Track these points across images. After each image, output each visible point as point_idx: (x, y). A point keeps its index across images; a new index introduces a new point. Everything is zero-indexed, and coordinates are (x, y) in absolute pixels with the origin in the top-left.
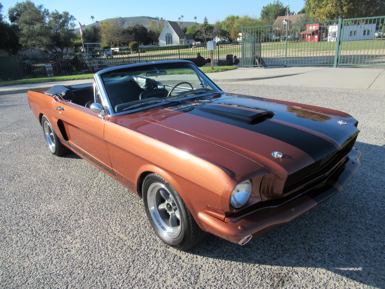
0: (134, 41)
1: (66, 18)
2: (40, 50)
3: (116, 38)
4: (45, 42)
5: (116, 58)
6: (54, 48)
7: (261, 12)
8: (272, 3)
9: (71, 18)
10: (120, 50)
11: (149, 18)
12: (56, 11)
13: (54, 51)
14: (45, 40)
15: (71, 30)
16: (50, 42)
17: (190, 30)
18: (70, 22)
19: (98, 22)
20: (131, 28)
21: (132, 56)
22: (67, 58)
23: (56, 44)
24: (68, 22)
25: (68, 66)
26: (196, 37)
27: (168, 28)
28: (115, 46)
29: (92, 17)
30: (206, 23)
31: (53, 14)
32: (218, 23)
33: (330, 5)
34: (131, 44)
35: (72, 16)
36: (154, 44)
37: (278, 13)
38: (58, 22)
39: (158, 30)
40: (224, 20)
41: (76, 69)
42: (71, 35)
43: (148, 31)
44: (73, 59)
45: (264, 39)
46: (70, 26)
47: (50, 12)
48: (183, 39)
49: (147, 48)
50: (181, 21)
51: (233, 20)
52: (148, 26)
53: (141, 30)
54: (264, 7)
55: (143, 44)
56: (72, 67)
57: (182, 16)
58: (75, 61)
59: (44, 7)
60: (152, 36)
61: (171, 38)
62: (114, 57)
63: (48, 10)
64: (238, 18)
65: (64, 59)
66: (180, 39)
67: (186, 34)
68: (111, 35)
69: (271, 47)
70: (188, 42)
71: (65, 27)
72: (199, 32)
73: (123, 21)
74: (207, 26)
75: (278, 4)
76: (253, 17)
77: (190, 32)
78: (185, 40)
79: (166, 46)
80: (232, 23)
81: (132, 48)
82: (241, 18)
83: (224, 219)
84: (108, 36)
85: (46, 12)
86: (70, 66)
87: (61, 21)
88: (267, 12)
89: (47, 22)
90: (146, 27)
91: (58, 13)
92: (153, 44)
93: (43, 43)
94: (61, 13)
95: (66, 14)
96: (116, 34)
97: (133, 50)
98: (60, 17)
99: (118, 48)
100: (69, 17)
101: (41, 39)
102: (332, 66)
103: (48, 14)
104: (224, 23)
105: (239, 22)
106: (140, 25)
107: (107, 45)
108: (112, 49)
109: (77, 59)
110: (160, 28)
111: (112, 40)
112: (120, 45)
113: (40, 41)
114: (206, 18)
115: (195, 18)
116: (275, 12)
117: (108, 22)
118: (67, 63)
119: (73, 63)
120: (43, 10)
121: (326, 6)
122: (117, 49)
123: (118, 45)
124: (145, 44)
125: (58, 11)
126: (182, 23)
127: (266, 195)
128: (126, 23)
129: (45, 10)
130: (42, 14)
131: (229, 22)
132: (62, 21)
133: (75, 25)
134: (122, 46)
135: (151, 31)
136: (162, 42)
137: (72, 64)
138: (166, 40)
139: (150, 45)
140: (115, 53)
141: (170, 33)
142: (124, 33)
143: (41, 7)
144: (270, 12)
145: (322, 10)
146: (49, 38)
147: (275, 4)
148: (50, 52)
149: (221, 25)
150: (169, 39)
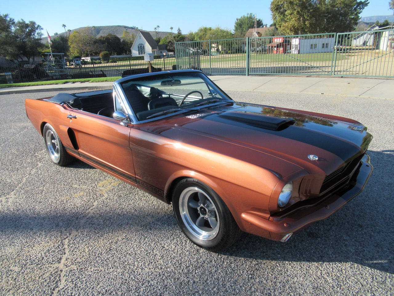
0: (106, 50)
1: (33, 27)
2: (6, 59)
3: (88, 48)
4: (11, 51)
5: (85, 68)
6: (20, 57)
7: (234, 24)
8: (246, 16)
9: (37, 27)
10: (92, 59)
11: (125, 27)
12: (22, 20)
13: (20, 60)
14: (10, 49)
15: (38, 39)
16: (16, 51)
17: (163, 40)
18: (37, 31)
19: (70, 31)
20: (104, 38)
21: (102, 66)
22: (27, 67)
23: (22, 53)
24: (35, 31)
25: (29, 75)
26: (168, 48)
27: (140, 38)
28: (87, 56)
29: (64, 26)
30: (179, 34)
31: (20, 23)
32: (191, 34)
33: (293, 19)
34: (102, 54)
35: (38, 26)
36: (128, 54)
37: (251, 25)
38: (25, 31)
39: (132, 39)
40: (197, 32)
41: (37, 78)
42: (38, 44)
43: (121, 41)
44: (33, 68)
45: (235, 50)
46: (37, 35)
47: (16, 21)
48: (156, 50)
49: (119, 58)
50: (157, 31)
51: (206, 31)
52: (121, 36)
53: (113, 39)
54: (237, 20)
55: (116, 54)
56: (33, 75)
57: (158, 26)
58: (36, 70)
59: (9, 16)
60: (125, 46)
61: (144, 49)
62: (83, 66)
63: (13, 20)
64: (210, 29)
65: (25, 68)
66: (152, 49)
67: (159, 44)
68: (82, 44)
69: (236, 58)
70: (161, 52)
71: (32, 37)
72: (170, 43)
73: (98, 30)
74: (180, 36)
75: (251, 17)
76: (225, 29)
77: (163, 42)
78: (157, 50)
79: (138, 55)
80: (205, 34)
81: (103, 58)
82: (214, 30)
83: (269, 218)
84: (79, 46)
85: (11, 21)
86: (31, 75)
87: (27, 30)
88: (240, 24)
89: (13, 31)
90: (119, 36)
91: (24, 23)
92: (126, 54)
93: (8, 52)
94: (27, 22)
95: (33, 23)
96: (88, 43)
97: (104, 60)
98: (27, 26)
99: (90, 58)
100: (36, 26)
101: (6, 48)
102: (245, 75)
103: (14, 23)
104: (197, 34)
105: (211, 34)
106: (113, 34)
107: (77, 55)
108: (83, 58)
109: (37, 68)
110: (133, 38)
111: (83, 50)
112: (91, 55)
113: (5, 50)
114: (179, 29)
115: (172, 28)
116: (248, 24)
117: (78, 31)
118: (28, 71)
119: (34, 71)
120: (8, 19)
121: (290, 20)
122: (88, 59)
123: (89, 55)
124: (118, 54)
125: (24, 20)
126: (157, 33)
127: (305, 195)
128: (101, 32)
129: (10, 19)
130: (7, 23)
131: (201, 34)
132: (29, 30)
133: (42, 34)
134: (94, 56)
135: (124, 41)
136: (135, 53)
137: (32, 72)
138: (139, 50)
139: (124, 54)
140: (85, 63)
141: (143, 43)
142: (96, 42)
143: (6, 16)
144: (243, 24)
145: (287, 24)
146: (14, 48)
147: (249, 16)
148: (16, 61)
149: (194, 36)
150: (141, 49)
